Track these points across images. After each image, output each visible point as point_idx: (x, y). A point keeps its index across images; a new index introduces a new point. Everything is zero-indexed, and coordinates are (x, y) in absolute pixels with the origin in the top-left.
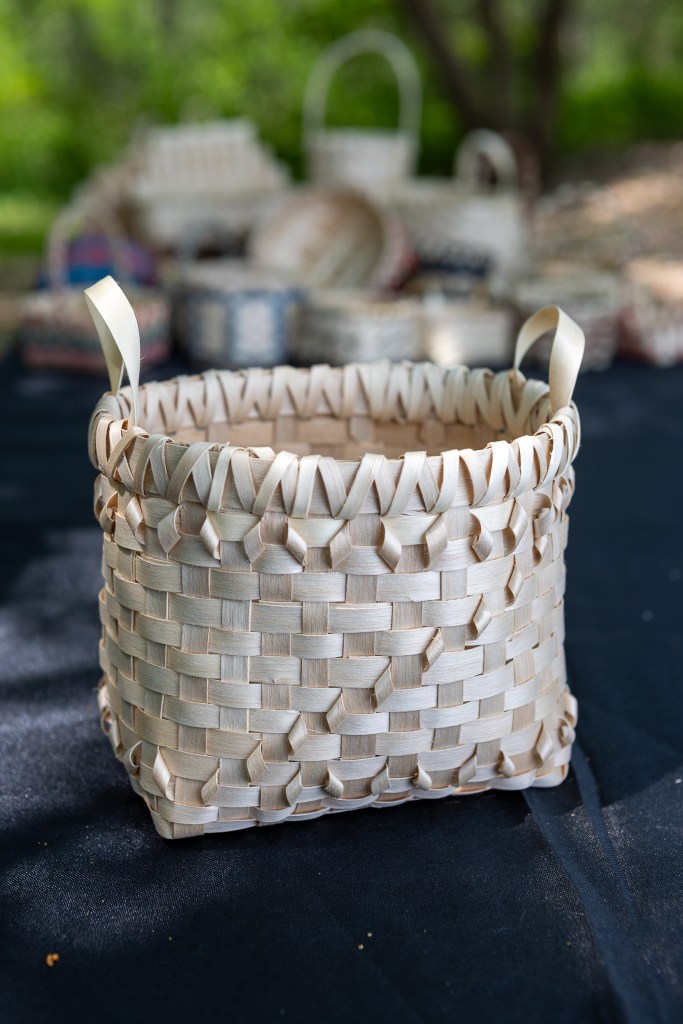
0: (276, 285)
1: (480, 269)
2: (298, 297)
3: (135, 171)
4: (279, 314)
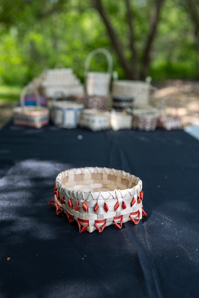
0: (75, 107)
2: (80, 110)
4: (76, 114)
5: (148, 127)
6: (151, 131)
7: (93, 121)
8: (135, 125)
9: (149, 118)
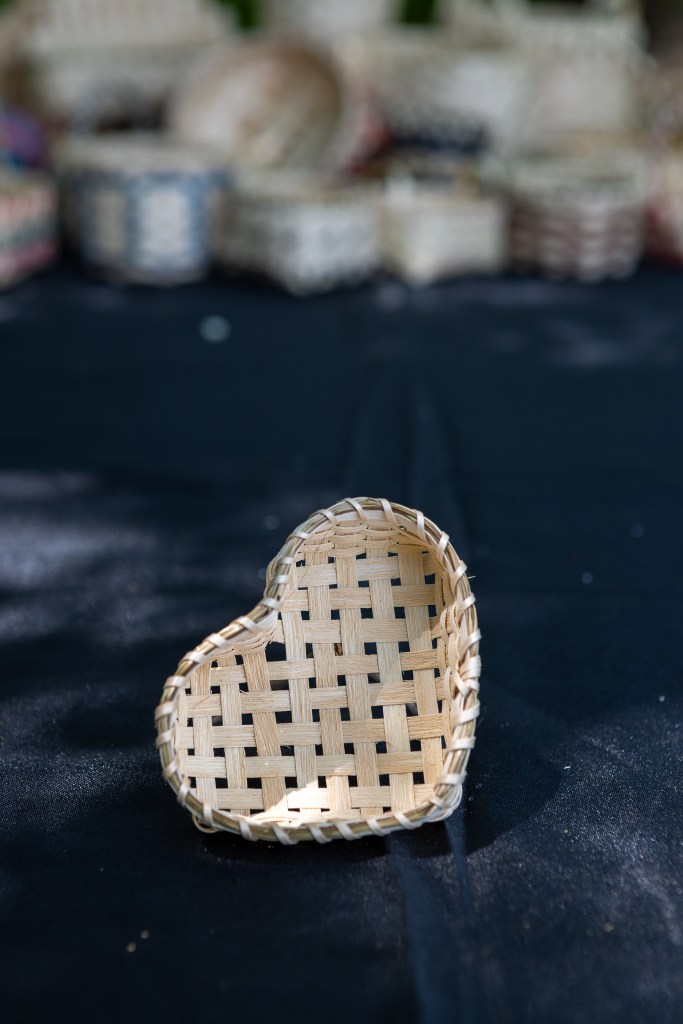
0: (193, 165)
1: (473, 144)
2: (223, 180)
3: (31, 20)
4: (197, 204)
5: (593, 259)
6: (609, 284)
7: (290, 240)
8: (524, 252)
9: (596, 210)
